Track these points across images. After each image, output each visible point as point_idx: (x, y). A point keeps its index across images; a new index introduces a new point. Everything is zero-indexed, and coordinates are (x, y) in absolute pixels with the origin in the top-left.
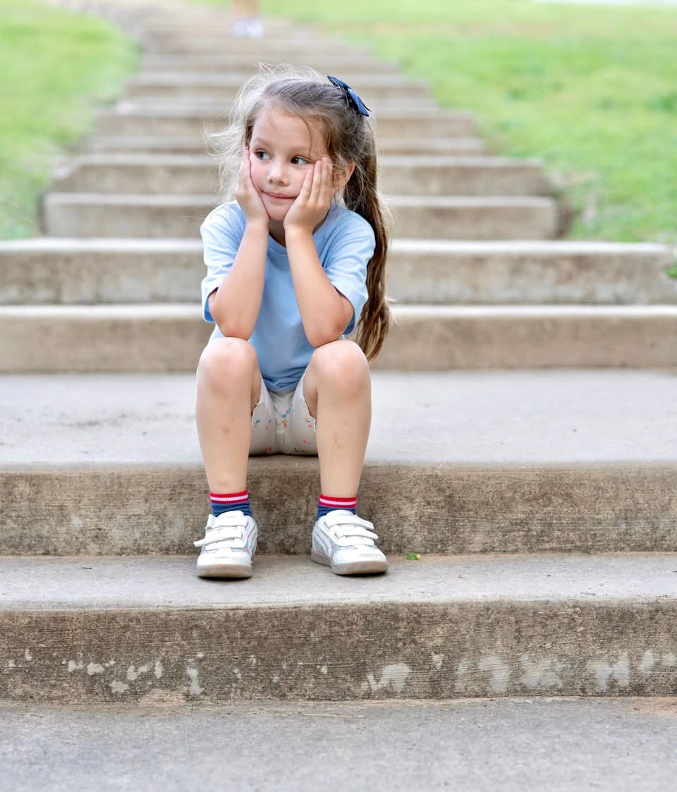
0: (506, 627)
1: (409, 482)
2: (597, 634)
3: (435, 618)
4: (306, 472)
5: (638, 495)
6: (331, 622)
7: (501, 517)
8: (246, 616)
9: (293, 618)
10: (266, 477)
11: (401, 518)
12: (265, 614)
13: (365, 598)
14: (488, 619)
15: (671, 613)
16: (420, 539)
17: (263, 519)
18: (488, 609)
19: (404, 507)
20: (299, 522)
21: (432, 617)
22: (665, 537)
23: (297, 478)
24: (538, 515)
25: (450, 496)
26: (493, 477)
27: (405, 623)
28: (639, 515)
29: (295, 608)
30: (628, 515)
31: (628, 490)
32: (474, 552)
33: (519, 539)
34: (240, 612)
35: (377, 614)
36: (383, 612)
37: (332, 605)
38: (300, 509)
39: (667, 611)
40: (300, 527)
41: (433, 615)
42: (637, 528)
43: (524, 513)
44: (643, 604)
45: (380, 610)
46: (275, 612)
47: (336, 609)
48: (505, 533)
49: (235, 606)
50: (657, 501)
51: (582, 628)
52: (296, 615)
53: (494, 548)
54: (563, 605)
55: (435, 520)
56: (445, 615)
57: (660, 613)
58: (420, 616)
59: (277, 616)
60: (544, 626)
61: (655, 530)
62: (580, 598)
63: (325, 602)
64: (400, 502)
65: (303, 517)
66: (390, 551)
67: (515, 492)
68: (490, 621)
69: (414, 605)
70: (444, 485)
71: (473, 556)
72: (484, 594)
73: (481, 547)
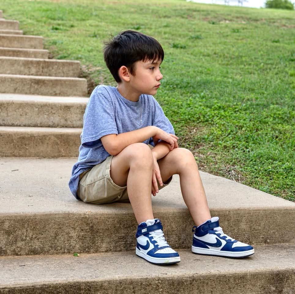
0: (129, 290)
1: (74, 221)
2: (167, 292)
3: (97, 288)
4: (26, 217)
5: (173, 224)
6: (49, 292)
7: (114, 236)
8: (9, 291)
9: (32, 292)
10: (7, 219)
11: (70, 237)
12: (18, 290)
13: (65, 280)
14: (121, 287)
15: (199, 281)
16: (78, 246)
17: (6, 239)
18: (121, 283)
19: (71, 232)
20: (22, 240)
21: (96, 288)
22: (183, 242)
23: (22, 220)
24: (130, 234)
25: (92, 227)
26: (111, 217)
27: (84, 291)
28: (173, 233)
29: (33, 286)
30: (169, 233)
31: (168, 222)
32: (102, 252)
33: (122, 245)
34: (6, 290)
35: (71, 288)
36: (74, 287)
37: (50, 284)
38: (23, 234)
39: (197, 280)
40: (23, 243)
41: (96, 286)
42: (172, 239)
43: (124, 233)
44: (187, 277)
45: (72, 286)
46: (23, 289)
47: (52, 286)
48: (116, 242)
49: (4, 287)
50: (181, 227)
51: (162, 290)
52: (33, 290)
53: (111, 249)
54: (154, 279)
55: (85, 237)
56: (102, 286)
57: (194, 281)
58: (90, 288)
59: (24, 290)
60: (145, 289)
61: (179, 239)
62: (161, 276)
63: (47, 283)
64: (69, 230)
65: (24, 238)
66: (65, 252)
67: (121, 224)
68: (122, 288)
69: (88, 282)
70: (89, 222)
71: (102, 253)
72: (119, 276)
73: (105, 249)
